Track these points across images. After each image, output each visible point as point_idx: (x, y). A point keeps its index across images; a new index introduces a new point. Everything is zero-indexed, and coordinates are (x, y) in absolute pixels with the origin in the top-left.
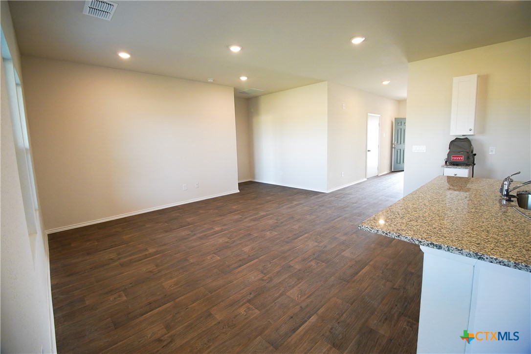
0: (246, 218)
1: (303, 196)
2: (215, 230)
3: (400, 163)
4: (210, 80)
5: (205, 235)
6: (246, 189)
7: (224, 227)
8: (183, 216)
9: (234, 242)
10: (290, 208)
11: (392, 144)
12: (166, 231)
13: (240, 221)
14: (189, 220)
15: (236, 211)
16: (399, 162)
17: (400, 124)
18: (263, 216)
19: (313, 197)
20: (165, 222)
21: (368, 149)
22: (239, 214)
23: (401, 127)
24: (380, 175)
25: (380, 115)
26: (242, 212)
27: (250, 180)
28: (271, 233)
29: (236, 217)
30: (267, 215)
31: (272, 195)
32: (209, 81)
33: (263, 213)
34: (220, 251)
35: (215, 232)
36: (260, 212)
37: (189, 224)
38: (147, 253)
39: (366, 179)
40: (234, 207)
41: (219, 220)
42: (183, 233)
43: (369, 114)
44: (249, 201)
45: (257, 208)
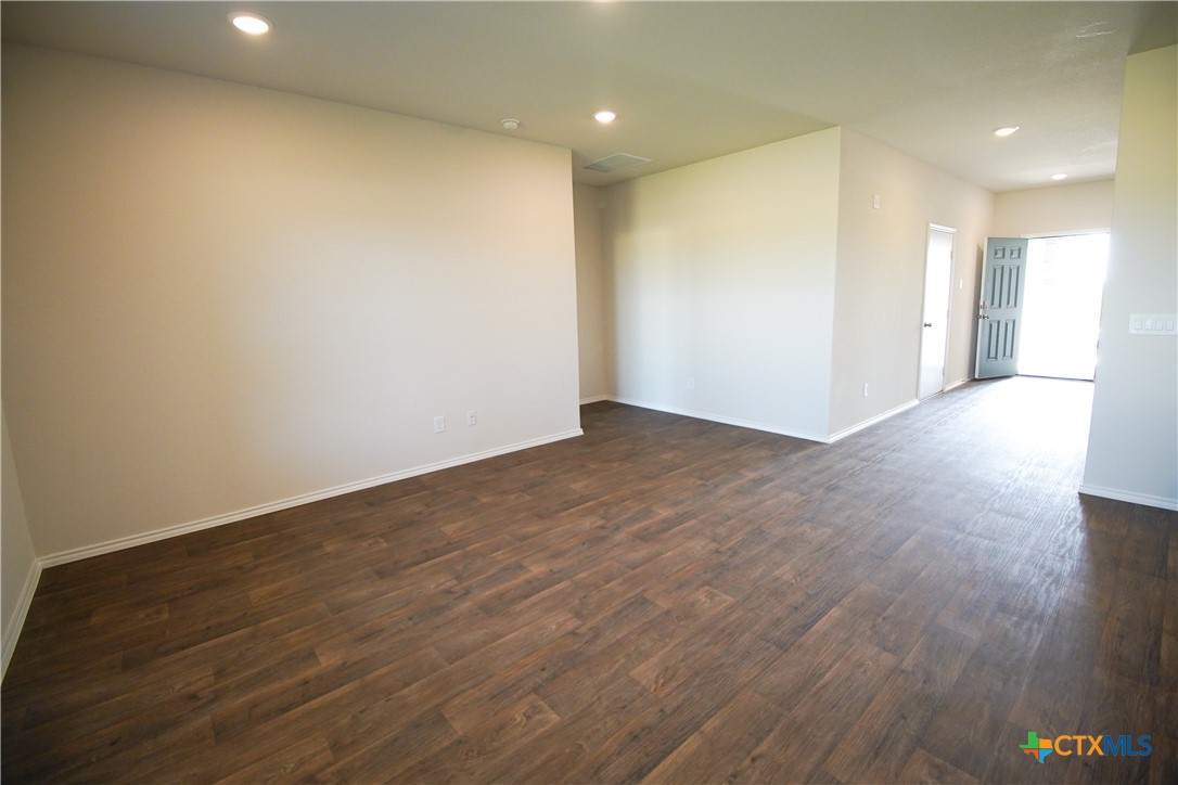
0: (617, 528)
1: (763, 453)
2: (528, 576)
3: (996, 358)
4: (511, 124)
5: (500, 596)
6: (600, 424)
7: (557, 564)
8: (433, 513)
9: (596, 633)
10: (739, 492)
11: (977, 307)
12: (382, 575)
13: (603, 539)
14: (449, 529)
15: (584, 499)
16: (993, 354)
17: (1000, 255)
18: (669, 524)
19: (794, 458)
20: (382, 535)
21: (926, 321)
22: (591, 511)
23: (1001, 262)
24: (948, 388)
25: (954, 230)
26: (602, 504)
27: (604, 398)
28: (711, 596)
29: (588, 523)
30: (679, 519)
31: (673, 447)
32: (507, 125)
33: (664, 512)
34: (555, 676)
35: (529, 582)
36: (654, 508)
37: (450, 546)
38: (310, 672)
39: (916, 402)
40: (577, 486)
41: (537, 534)
42: (430, 586)
43: (932, 225)
44: (616, 465)
45: (642, 493)
